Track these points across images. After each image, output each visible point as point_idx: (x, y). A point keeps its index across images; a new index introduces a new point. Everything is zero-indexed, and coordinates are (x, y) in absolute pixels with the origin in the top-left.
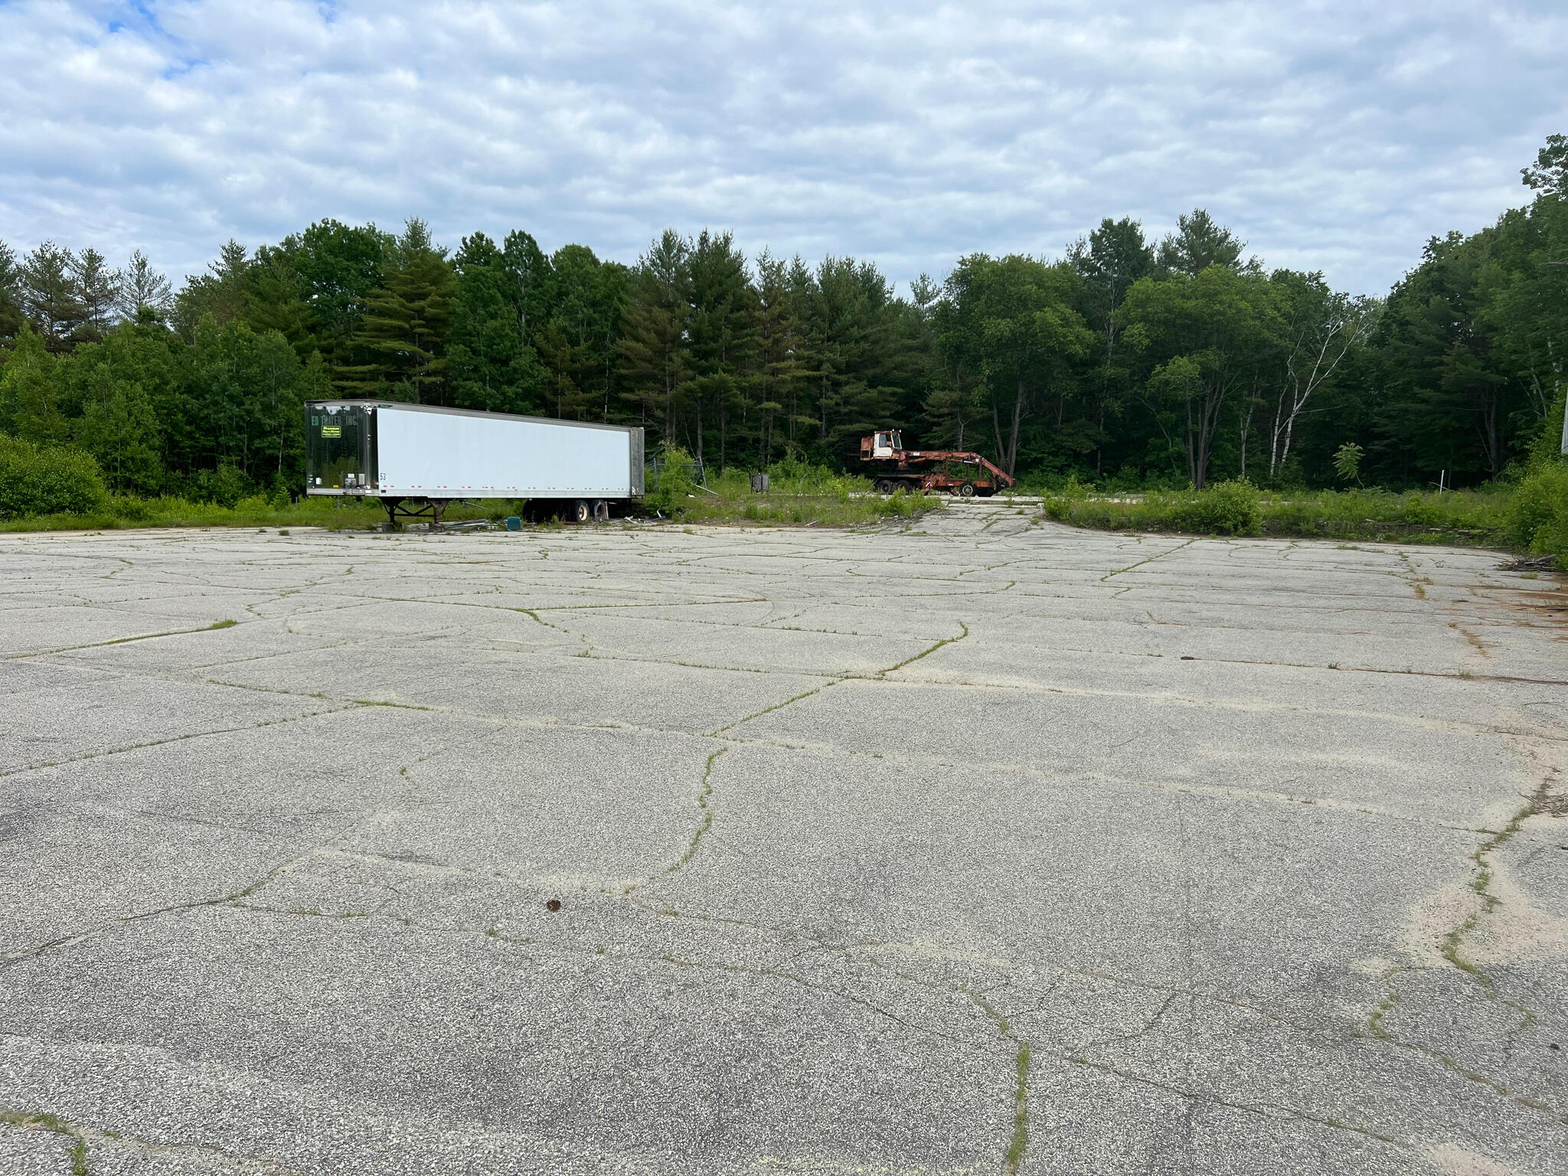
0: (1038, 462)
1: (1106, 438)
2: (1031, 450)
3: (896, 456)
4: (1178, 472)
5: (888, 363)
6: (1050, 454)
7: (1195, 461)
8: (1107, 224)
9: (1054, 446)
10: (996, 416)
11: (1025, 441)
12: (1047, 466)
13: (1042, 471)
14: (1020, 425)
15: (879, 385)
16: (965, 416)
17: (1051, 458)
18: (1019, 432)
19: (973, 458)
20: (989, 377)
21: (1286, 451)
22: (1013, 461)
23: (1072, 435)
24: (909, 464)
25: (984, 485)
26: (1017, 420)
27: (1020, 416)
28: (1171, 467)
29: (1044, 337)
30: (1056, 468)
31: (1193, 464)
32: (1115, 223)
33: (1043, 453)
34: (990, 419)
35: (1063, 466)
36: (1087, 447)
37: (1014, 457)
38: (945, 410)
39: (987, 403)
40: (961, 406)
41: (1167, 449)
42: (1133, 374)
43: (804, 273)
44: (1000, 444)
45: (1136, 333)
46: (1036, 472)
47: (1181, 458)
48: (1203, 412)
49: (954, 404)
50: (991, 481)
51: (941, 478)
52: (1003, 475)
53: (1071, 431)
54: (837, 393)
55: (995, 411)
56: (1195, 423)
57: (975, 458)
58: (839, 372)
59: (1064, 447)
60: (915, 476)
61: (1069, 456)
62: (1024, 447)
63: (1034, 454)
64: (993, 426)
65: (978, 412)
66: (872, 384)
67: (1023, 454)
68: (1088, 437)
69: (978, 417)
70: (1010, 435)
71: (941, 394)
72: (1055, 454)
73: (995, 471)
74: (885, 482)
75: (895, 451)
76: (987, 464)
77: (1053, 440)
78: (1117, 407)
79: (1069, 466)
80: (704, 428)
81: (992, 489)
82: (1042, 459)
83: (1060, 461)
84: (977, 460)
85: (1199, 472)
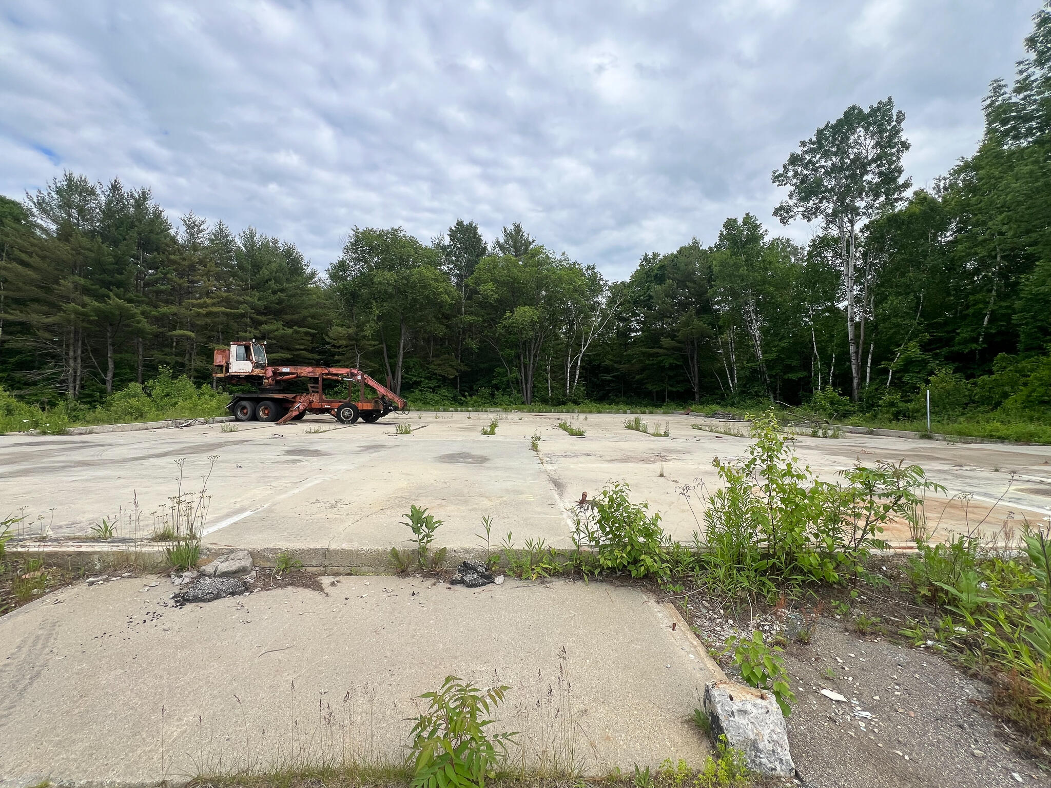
0: (418, 383)
1: (463, 368)
2: (412, 375)
3: (258, 372)
4: (515, 392)
5: (305, 313)
6: (426, 378)
7: (526, 384)
8: (460, 224)
9: (429, 373)
10: (385, 350)
11: (407, 369)
12: (424, 387)
13: (421, 391)
14: (404, 358)
15: (294, 325)
16: (361, 349)
17: (427, 381)
18: (403, 362)
19: (353, 375)
20: (379, 317)
21: (577, 378)
22: (399, 383)
23: (440, 365)
24: (278, 382)
25: (368, 407)
26: (401, 352)
27: (404, 349)
28: (510, 387)
29: (421, 287)
30: (431, 388)
31: (524, 386)
32: (465, 224)
33: (421, 377)
34: (380, 352)
35: (435, 387)
36: (452, 374)
37: (400, 380)
38: (344, 342)
39: (377, 336)
40: (357, 340)
41: (507, 376)
42: (484, 321)
43: (227, 236)
44: (389, 370)
45: (488, 288)
46: (417, 391)
47: (517, 382)
48: (530, 350)
49: (350, 337)
50: (376, 402)
51: (315, 398)
52: (390, 395)
53: (440, 362)
54: (256, 328)
55: (384, 346)
56: (525, 357)
57: (356, 375)
58: (259, 313)
59: (435, 374)
60: (280, 396)
61: (439, 380)
62: (407, 373)
63: (415, 379)
64: (384, 358)
65: (371, 345)
66: (289, 324)
67: (406, 378)
68: (452, 366)
69: (372, 349)
70: (396, 364)
71: (340, 329)
72: (429, 378)
73: (381, 390)
74: (244, 403)
75: (257, 365)
76: (372, 382)
77: (428, 368)
78: (474, 345)
79: (439, 387)
80: (115, 351)
81: (379, 411)
82: (421, 382)
83: (433, 383)
84: (359, 377)
85: (529, 391)
